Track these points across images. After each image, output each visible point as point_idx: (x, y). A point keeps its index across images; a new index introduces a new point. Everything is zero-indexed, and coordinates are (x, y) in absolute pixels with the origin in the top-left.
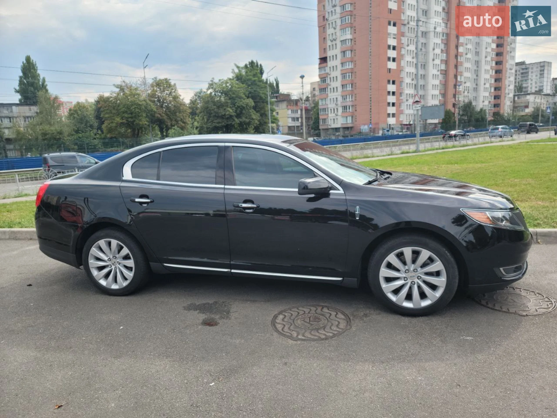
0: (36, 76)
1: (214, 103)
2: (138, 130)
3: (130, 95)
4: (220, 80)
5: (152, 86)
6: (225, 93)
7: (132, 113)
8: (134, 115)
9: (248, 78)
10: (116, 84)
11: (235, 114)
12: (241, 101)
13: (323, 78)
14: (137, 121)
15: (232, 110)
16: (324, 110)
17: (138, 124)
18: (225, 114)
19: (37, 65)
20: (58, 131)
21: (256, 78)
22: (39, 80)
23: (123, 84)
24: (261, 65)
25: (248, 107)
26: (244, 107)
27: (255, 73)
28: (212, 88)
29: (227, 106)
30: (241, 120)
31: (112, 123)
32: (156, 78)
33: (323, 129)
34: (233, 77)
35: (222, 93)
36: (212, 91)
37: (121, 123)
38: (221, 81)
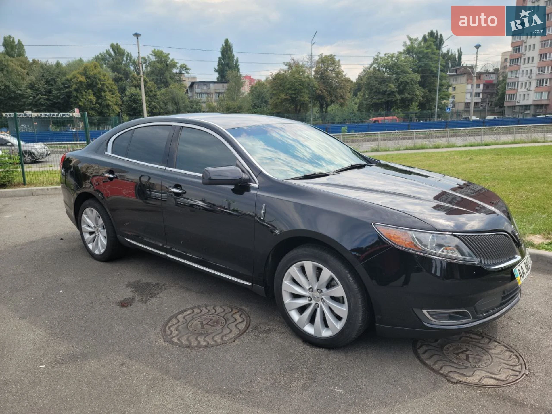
0: (231, 57)
1: (377, 79)
2: (300, 106)
3: (296, 72)
4: (385, 54)
5: (318, 62)
6: (390, 68)
7: (295, 90)
8: (297, 91)
9: (420, 50)
10: (286, 62)
11: (397, 89)
12: (406, 76)
13: (517, 47)
14: (299, 98)
15: (395, 86)
16: (514, 84)
17: (300, 100)
18: (386, 90)
19: (233, 47)
20: (239, 106)
21: (430, 50)
22: (233, 61)
23: (292, 62)
24: (441, 36)
25: (413, 83)
26: (407, 83)
27: (428, 45)
28: (377, 63)
29: (390, 82)
30: (403, 96)
31: (278, 99)
32: (322, 55)
33: (508, 107)
34: (404, 50)
35: (386, 68)
36: (376, 66)
37: (285, 99)
38: (387, 55)
